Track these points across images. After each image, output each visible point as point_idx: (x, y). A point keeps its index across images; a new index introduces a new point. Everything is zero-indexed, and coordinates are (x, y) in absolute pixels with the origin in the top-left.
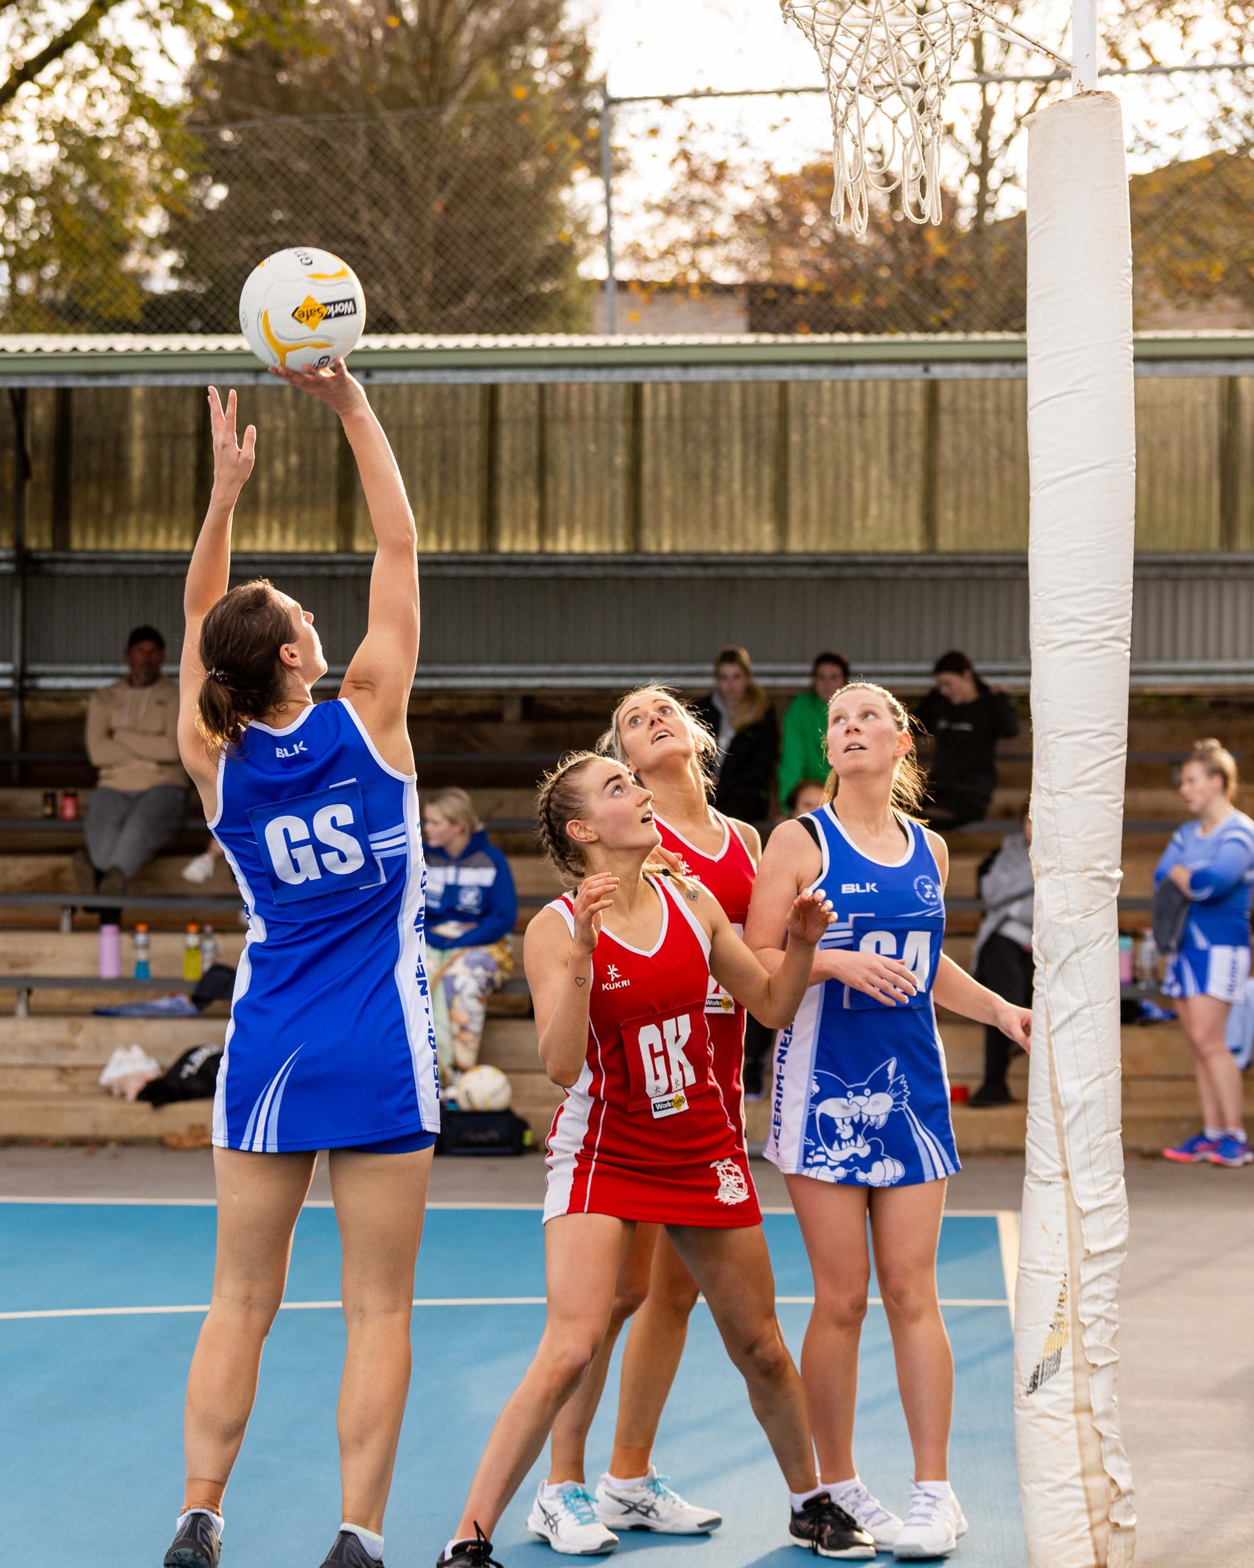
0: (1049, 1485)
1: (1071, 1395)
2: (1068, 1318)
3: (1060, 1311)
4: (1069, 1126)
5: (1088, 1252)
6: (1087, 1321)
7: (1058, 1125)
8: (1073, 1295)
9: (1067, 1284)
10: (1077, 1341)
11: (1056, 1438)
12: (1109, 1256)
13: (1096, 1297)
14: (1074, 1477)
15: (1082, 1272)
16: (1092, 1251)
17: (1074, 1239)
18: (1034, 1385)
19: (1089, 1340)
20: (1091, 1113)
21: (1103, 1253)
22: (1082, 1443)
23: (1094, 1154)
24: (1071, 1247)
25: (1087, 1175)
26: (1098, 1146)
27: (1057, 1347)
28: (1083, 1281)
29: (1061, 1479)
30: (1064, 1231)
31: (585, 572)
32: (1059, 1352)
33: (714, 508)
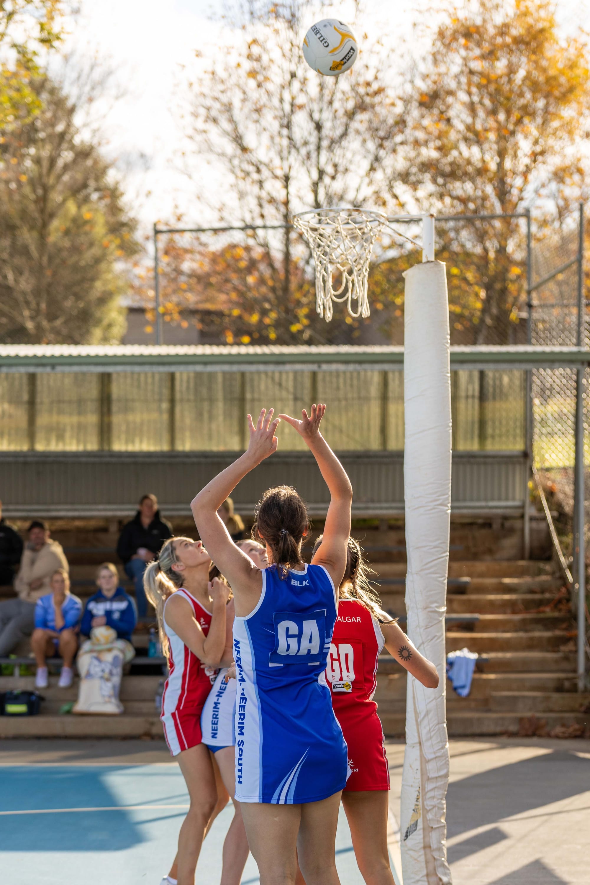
0: (413, 880)
1: (422, 841)
2: (420, 806)
3: (417, 803)
4: (420, 722)
5: (429, 777)
6: (428, 808)
7: (417, 721)
8: (423, 796)
9: (420, 791)
10: (424, 817)
11: (415, 859)
12: (439, 779)
13: (433, 797)
14: (423, 876)
15: (426, 786)
16: (430, 777)
17: (423, 772)
18: (407, 836)
19: (430, 816)
20: (430, 716)
21: (436, 778)
22: (427, 862)
23: (432, 734)
24: (422, 775)
25: (429, 743)
26: (434, 730)
27: (416, 819)
28: (426, 790)
29: (418, 878)
30: (419, 769)
31: (148, 460)
32: (417, 821)
33: (210, 429)
